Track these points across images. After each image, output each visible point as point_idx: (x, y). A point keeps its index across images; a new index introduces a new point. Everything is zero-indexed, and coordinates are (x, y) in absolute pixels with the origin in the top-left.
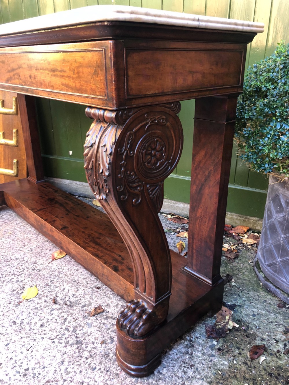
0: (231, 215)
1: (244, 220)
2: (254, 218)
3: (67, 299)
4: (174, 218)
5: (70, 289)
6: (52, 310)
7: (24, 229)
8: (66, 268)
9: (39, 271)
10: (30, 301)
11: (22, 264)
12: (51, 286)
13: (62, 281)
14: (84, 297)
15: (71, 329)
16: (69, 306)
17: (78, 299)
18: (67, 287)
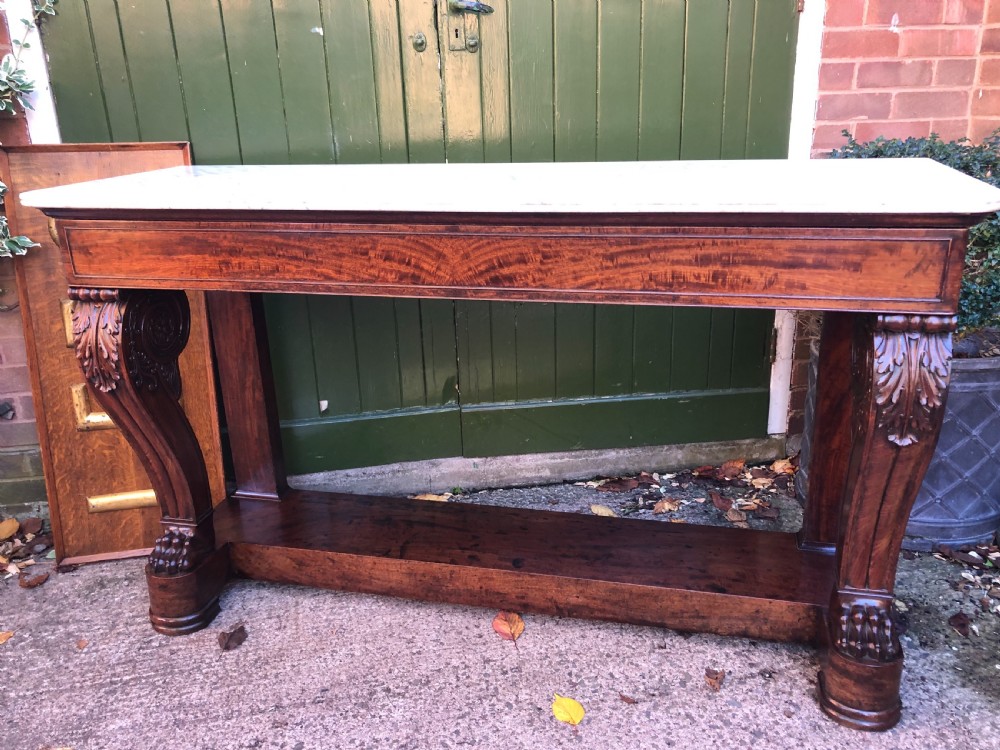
0: (708, 446)
1: (731, 450)
2: (748, 441)
3: (642, 687)
4: (607, 483)
5: (621, 670)
6: (648, 714)
7: (347, 612)
8: (556, 642)
9: (518, 669)
10: (589, 722)
11: (464, 674)
12: (582, 682)
13: (589, 666)
14: (663, 671)
15: (719, 724)
16: (661, 695)
17: (657, 678)
18: (611, 670)
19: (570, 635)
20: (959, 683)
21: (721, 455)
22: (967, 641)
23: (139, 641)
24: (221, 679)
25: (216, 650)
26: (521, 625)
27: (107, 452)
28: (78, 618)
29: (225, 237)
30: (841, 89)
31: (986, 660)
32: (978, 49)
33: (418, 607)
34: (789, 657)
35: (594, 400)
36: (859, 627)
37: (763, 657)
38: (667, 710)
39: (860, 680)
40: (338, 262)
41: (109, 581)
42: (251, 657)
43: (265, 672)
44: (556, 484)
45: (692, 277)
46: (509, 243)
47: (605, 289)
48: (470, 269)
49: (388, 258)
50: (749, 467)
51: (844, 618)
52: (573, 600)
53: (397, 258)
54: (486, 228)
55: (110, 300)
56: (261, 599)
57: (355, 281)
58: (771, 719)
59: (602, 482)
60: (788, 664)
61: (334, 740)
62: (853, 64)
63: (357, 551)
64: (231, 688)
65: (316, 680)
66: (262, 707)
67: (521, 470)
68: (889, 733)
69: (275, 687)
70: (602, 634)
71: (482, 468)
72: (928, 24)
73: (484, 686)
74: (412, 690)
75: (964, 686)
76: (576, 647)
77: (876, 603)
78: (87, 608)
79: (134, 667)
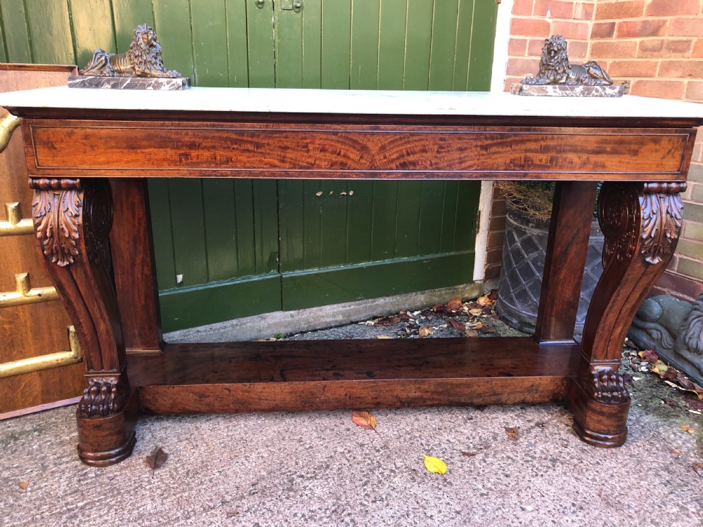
0: (439, 291)
1: (453, 292)
2: (462, 286)
3: (471, 445)
4: (379, 321)
5: (453, 436)
6: (485, 461)
7: (241, 428)
8: (401, 426)
9: (385, 447)
10: (450, 472)
11: (350, 456)
12: (432, 449)
13: (431, 437)
14: (479, 433)
15: (530, 459)
16: (485, 448)
17: (477, 438)
18: (447, 438)
19: (408, 420)
20: (644, 413)
21: (447, 297)
22: (634, 389)
23: (75, 475)
24: (165, 490)
25: (149, 471)
26: (373, 419)
27: (7, 326)
28: (7, 466)
29: (187, 134)
30: (518, 56)
31: (650, 399)
32: (589, 36)
33: (292, 417)
34: (548, 413)
35: (370, 263)
36: (606, 384)
37: (533, 416)
38: (494, 455)
39: (610, 416)
40: (283, 154)
41: (21, 434)
42: (181, 471)
43: (199, 480)
44: (346, 325)
45: (538, 161)
46: (415, 138)
47: (480, 170)
48: (385, 157)
49: (323, 150)
50: (463, 303)
51: (596, 380)
52: (412, 395)
53: (330, 150)
54: (400, 126)
55: (70, 188)
56: (166, 428)
57: (295, 168)
58: (557, 451)
59: (376, 321)
60: (549, 417)
61: (281, 516)
62: (526, 40)
63: (249, 380)
64: (178, 496)
65: (243, 479)
66: (211, 504)
67: (323, 317)
68: (624, 447)
69: (214, 489)
70: (429, 416)
71: (296, 318)
72: (565, 18)
73: (370, 462)
74: (319, 473)
75: (647, 414)
76: (416, 427)
77: (607, 368)
78: (10, 457)
79: (82, 495)
